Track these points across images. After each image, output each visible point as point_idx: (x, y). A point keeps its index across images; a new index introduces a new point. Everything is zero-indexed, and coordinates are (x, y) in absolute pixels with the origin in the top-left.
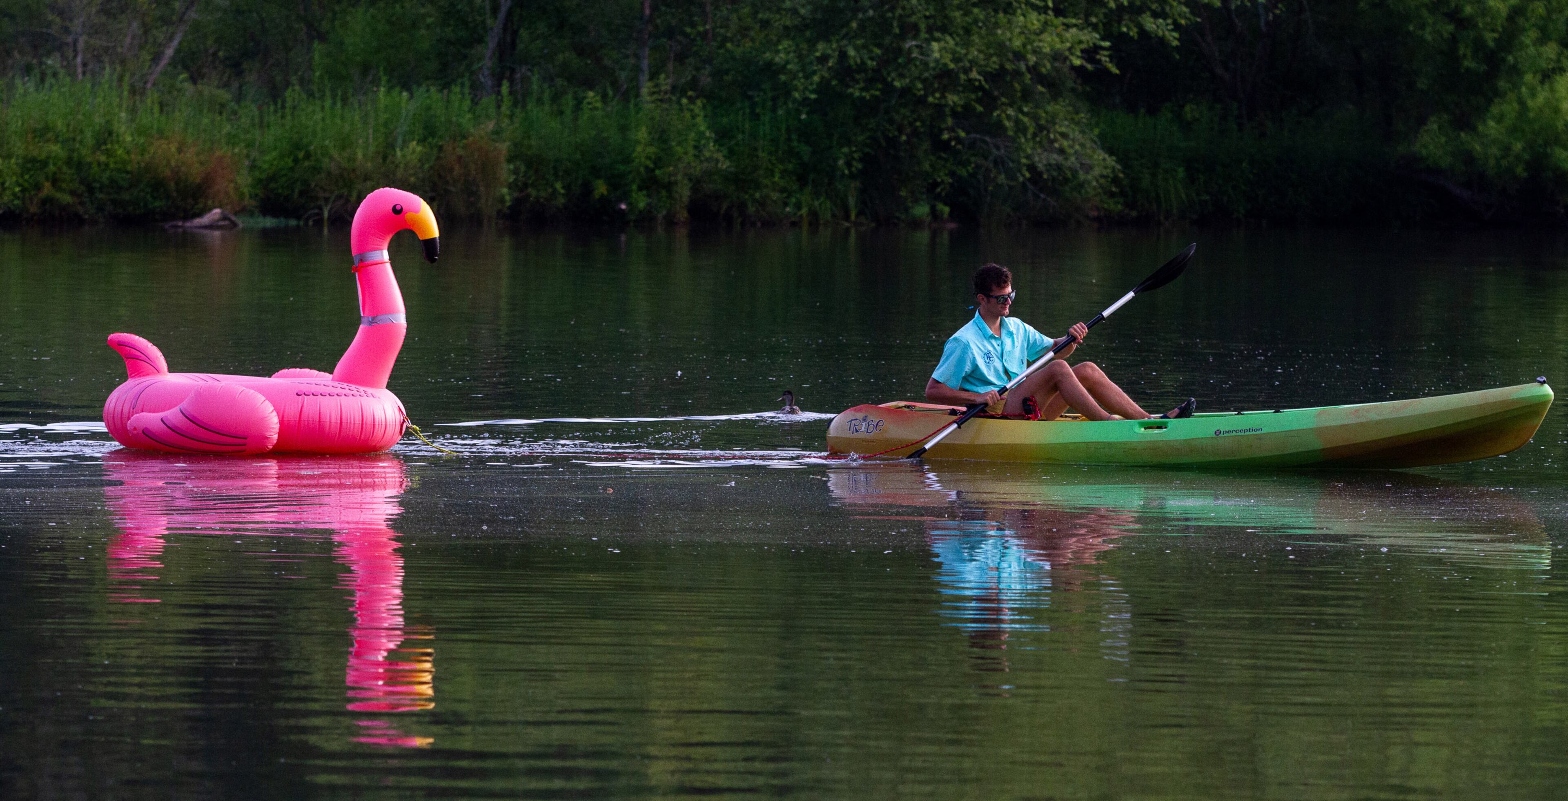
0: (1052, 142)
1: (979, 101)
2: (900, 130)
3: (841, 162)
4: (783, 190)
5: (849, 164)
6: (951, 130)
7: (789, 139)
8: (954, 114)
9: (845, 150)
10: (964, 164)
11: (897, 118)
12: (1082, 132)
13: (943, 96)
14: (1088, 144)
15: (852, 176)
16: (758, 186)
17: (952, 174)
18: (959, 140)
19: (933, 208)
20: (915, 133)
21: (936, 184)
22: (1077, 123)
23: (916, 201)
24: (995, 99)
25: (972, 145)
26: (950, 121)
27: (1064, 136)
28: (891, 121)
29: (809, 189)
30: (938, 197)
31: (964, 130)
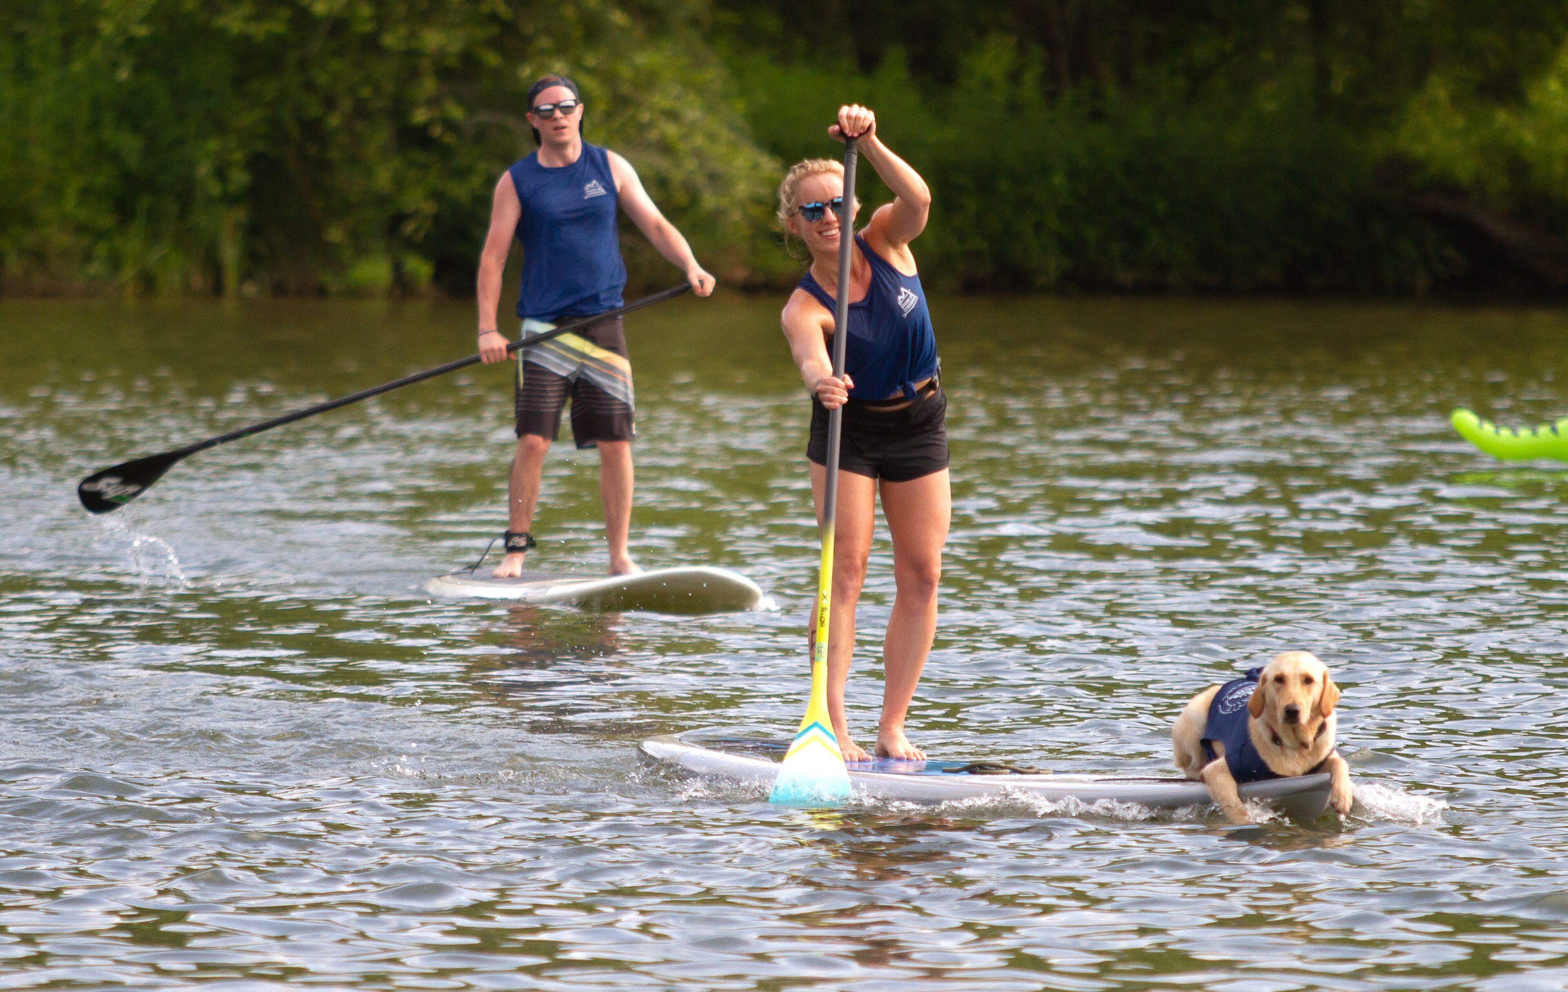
0: (643, 128)
1: (494, 44)
2: (330, 103)
3: (204, 169)
4: (82, 229)
5: (221, 174)
6: (434, 102)
7: (95, 125)
8: (444, 73)
9: (213, 144)
10: (462, 174)
11: (322, 78)
12: (711, 109)
13: (413, 35)
14: (725, 133)
15: (229, 200)
16: (28, 220)
17: (438, 196)
18: (450, 125)
19: (398, 268)
20: (361, 111)
21: (400, 218)
22: (701, 90)
23: (361, 251)
24: (527, 40)
25: (480, 136)
26: (429, 85)
27: (672, 115)
28: (310, 86)
29: (138, 226)
30: (410, 245)
31: (461, 101)
